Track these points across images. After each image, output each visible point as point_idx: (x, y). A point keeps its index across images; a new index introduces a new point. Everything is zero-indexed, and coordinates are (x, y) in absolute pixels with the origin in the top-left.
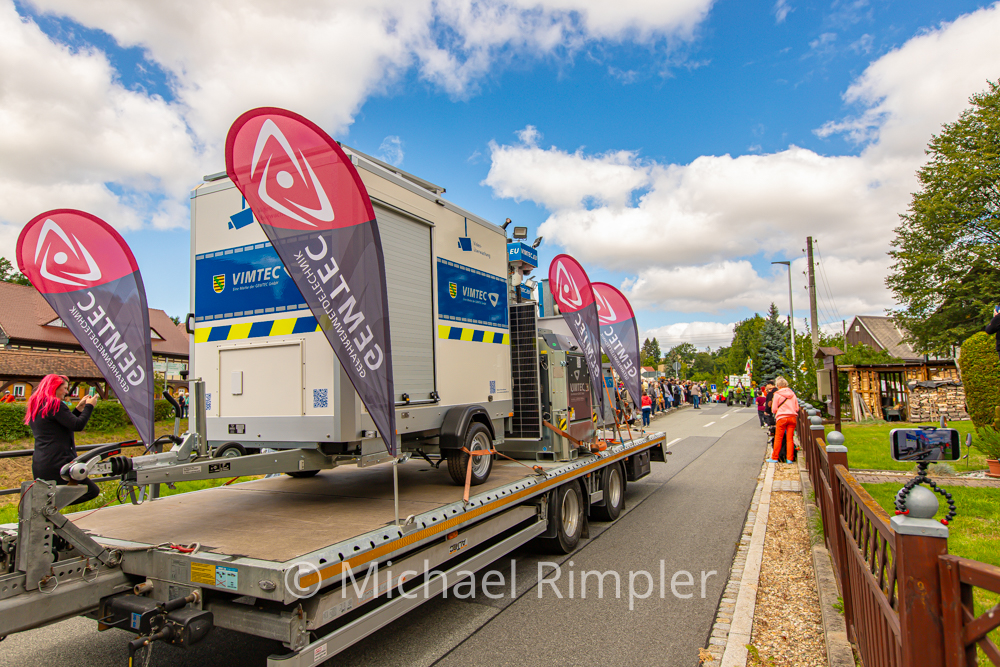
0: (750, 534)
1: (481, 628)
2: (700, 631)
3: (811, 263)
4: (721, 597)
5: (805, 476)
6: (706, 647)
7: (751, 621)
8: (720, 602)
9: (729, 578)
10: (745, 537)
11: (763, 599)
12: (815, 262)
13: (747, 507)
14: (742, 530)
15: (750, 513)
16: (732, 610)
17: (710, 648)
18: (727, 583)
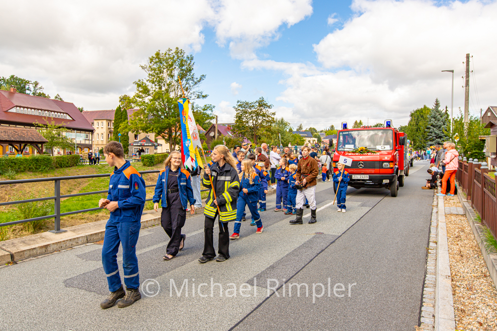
0: (436, 243)
1: (261, 304)
2: (412, 312)
3: (468, 71)
4: (423, 287)
5: (468, 205)
6: (419, 325)
7: (453, 309)
8: (423, 291)
9: (426, 273)
10: (431, 244)
11: (457, 291)
12: (470, 70)
13: (429, 224)
14: (429, 239)
15: (432, 228)
16: (432, 297)
17: (422, 326)
18: (425, 276)
